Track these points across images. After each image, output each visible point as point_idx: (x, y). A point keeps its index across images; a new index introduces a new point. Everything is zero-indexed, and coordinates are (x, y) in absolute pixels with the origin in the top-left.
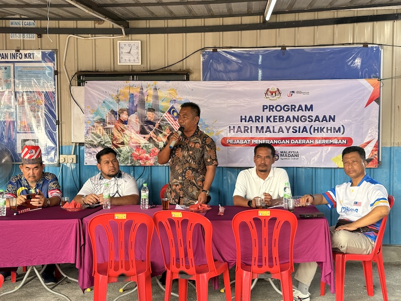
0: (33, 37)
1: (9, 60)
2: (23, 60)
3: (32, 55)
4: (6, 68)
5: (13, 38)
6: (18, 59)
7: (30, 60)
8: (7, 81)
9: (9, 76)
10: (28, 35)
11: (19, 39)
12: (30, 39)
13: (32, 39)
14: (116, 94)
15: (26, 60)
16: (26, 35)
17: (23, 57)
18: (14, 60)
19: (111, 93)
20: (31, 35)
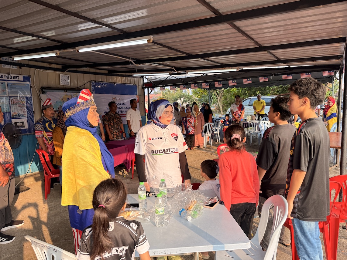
0: (16, 68)
1: (4, 79)
2: (12, 79)
3: (17, 77)
4: (2, 83)
5: (4, 67)
6: (9, 79)
7: (16, 80)
8: (4, 91)
9: (5, 88)
10: (13, 66)
11: (8, 68)
12: (15, 68)
13: (16, 69)
14: (61, 98)
15: (14, 79)
16: (11, 66)
17: (13, 78)
18: (7, 79)
19: (59, 97)
20: (15, 66)
